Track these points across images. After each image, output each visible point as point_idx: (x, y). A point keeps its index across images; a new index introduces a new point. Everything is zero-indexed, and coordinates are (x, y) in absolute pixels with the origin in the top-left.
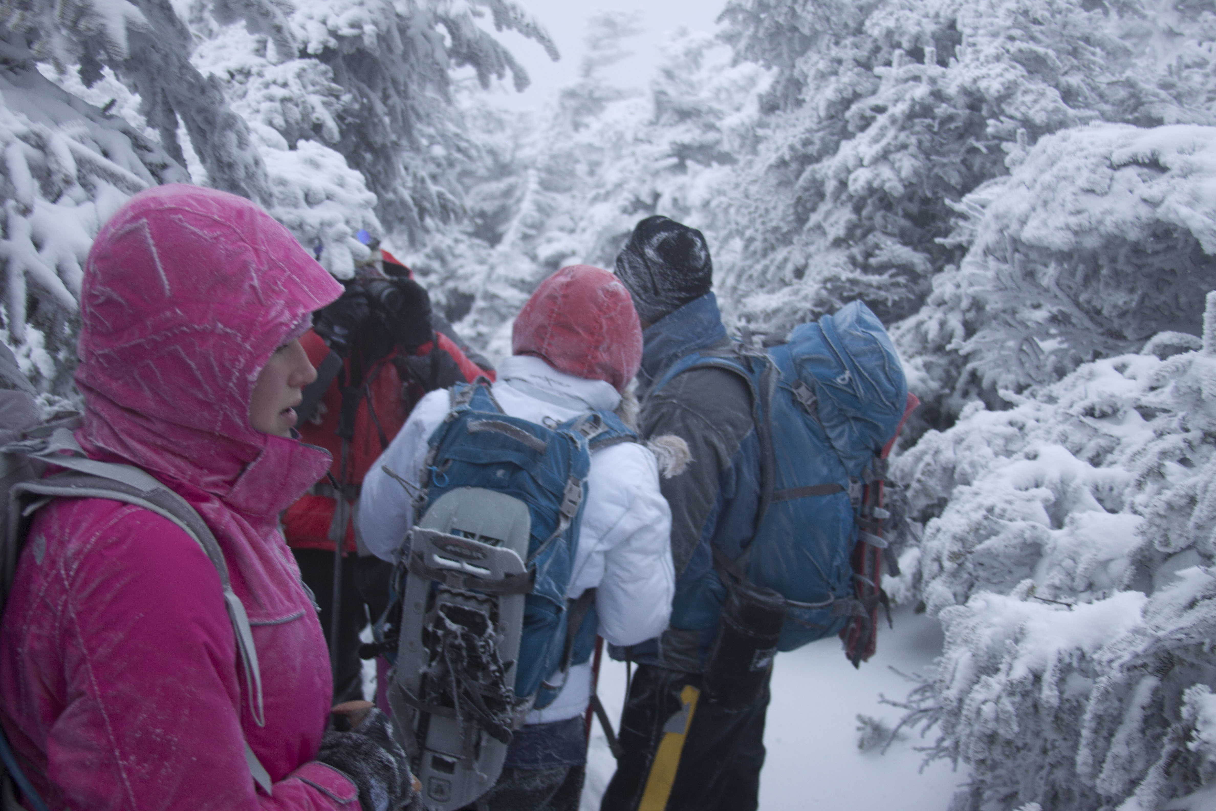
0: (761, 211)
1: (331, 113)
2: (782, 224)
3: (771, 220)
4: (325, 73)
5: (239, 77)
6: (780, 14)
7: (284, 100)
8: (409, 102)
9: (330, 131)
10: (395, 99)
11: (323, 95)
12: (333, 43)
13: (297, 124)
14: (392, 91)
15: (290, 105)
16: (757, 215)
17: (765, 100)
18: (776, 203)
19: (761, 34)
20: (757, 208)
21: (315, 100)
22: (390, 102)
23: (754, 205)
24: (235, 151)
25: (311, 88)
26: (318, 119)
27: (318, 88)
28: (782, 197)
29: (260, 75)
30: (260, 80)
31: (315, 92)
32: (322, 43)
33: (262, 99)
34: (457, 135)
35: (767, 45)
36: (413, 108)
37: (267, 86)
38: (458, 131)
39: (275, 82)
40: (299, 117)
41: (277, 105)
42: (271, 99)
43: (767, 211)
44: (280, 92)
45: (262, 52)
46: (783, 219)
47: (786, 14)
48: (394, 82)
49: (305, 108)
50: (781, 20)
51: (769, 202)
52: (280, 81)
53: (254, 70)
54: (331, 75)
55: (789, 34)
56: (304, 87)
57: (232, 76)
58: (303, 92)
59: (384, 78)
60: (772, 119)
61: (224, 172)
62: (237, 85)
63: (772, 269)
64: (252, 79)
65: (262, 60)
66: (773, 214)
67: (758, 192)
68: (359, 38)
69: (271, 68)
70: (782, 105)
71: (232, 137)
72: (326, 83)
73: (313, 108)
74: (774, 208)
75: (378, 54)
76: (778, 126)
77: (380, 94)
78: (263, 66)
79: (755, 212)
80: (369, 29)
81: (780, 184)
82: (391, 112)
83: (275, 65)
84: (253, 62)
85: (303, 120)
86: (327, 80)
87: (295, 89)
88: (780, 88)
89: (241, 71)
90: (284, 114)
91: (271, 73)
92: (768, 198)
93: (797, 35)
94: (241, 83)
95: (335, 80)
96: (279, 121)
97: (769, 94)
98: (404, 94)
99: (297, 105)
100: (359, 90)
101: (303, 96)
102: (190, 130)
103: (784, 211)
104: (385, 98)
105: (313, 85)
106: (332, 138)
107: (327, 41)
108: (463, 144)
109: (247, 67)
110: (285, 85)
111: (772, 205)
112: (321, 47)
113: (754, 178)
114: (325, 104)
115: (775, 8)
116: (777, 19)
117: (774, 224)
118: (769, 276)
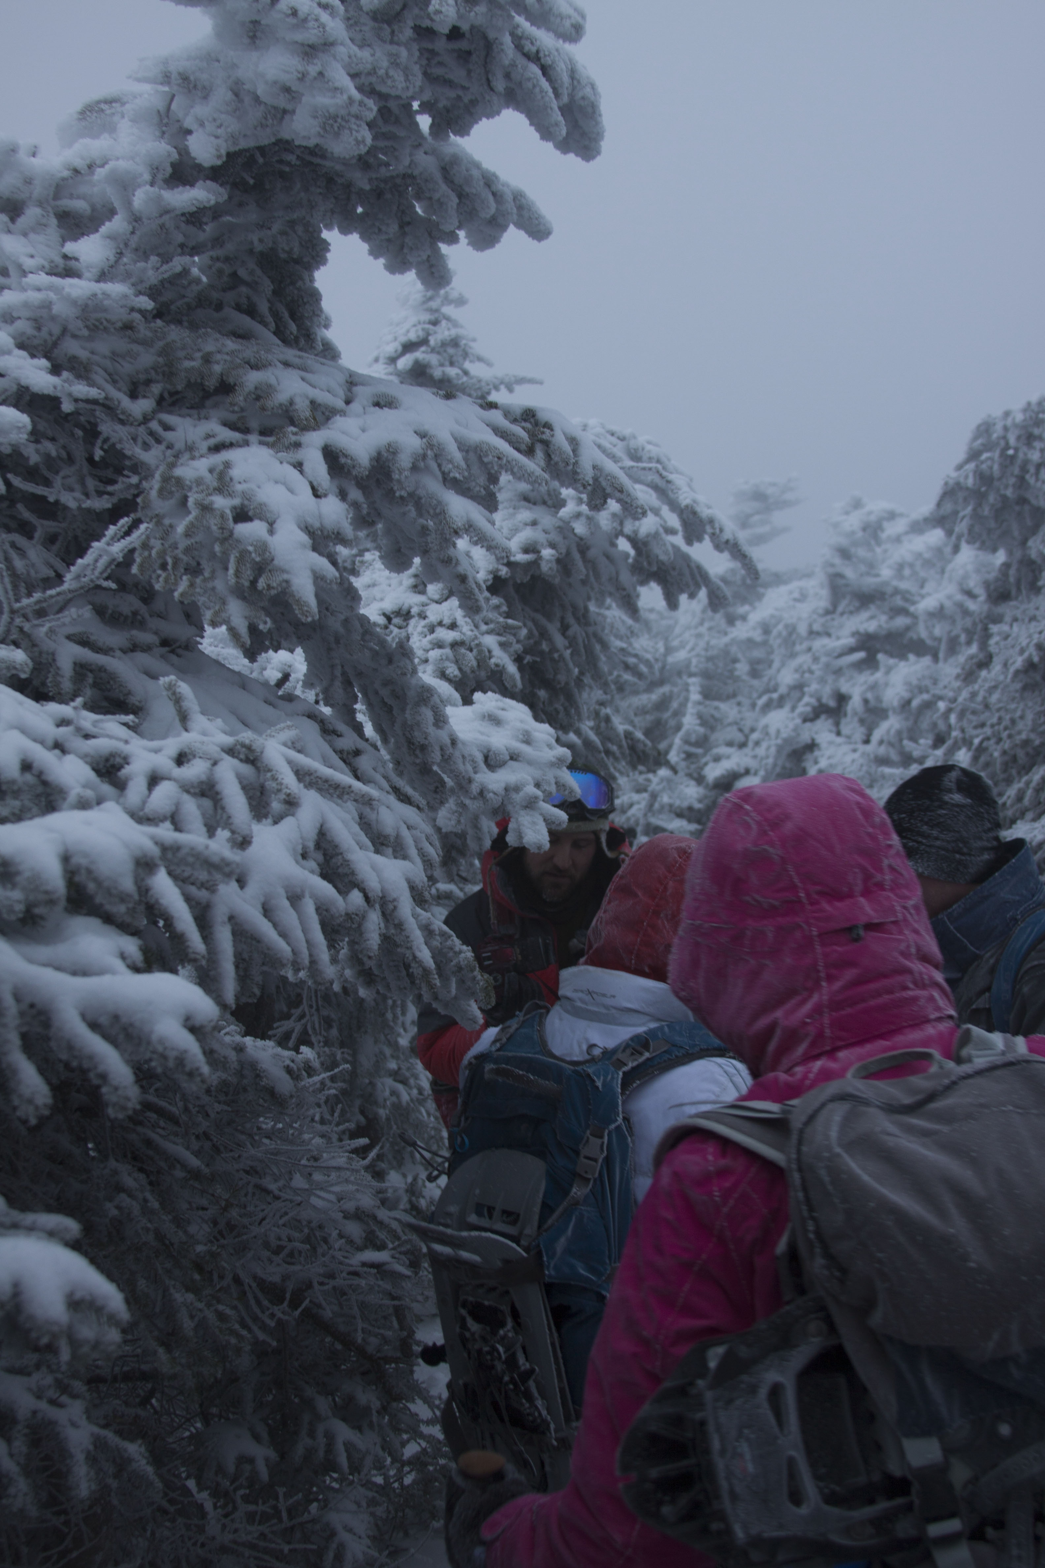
0: (1006, 722)
1: (510, 656)
2: (1033, 736)
3: (1019, 733)
4: (497, 607)
5: (396, 621)
6: (1006, 487)
7: (454, 645)
8: (591, 630)
9: (512, 677)
10: (575, 629)
11: (499, 634)
12: (504, 571)
13: (473, 672)
14: (571, 620)
15: (463, 650)
16: (1002, 727)
17: (992, 587)
18: (1023, 711)
19: (986, 511)
20: (1000, 719)
21: (490, 641)
22: (570, 632)
23: (997, 715)
24: (431, 730)
25: (484, 628)
26: (497, 665)
27: (492, 626)
28: (1030, 704)
29: (422, 616)
30: (423, 623)
31: (489, 632)
32: (491, 572)
33: (429, 646)
34: (622, 650)
35: (992, 524)
36: (595, 635)
37: (432, 629)
38: (624, 645)
39: (440, 624)
40: (474, 663)
41: (448, 651)
42: (439, 645)
43: (1013, 722)
44: (449, 636)
45: (421, 588)
46: (1033, 730)
47: (1014, 485)
48: (575, 608)
49: (480, 652)
50: (1009, 493)
51: (1015, 710)
52: (447, 621)
53: (414, 611)
54: (505, 608)
55: (1017, 508)
56: (476, 626)
57: (389, 619)
58: (476, 632)
59: (563, 607)
60: (1008, 610)
61: (416, 756)
62: (396, 631)
63: (1029, 793)
64: (412, 622)
65: (421, 598)
66: (1020, 725)
67: (999, 701)
68: (536, 563)
69: (434, 606)
70: (1014, 592)
71: (427, 714)
72: (501, 620)
73: (490, 651)
74: (1022, 717)
75: (557, 581)
76: (1015, 620)
77: (558, 625)
78: (424, 605)
79: (999, 724)
80: (547, 553)
81: (1025, 688)
82: (572, 643)
83: (438, 602)
84: (414, 600)
85: (479, 666)
86: (500, 614)
87: (466, 629)
88: (1012, 572)
89: (398, 613)
90: (457, 662)
91: (435, 613)
92: (1013, 706)
93: (1026, 508)
94: (400, 628)
95: (508, 615)
96: (452, 670)
97: (997, 580)
98: (583, 618)
99: (471, 650)
100: (534, 621)
101: (476, 638)
102: (370, 705)
103: (1034, 720)
104: (564, 629)
105: (486, 624)
106: (515, 686)
107: (498, 570)
108: (632, 660)
109: (405, 607)
110: (453, 626)
111: (1018, 713)
112: (491, 577)
113: (993, 684)
114: (502, 645)
115: (1000, 479)
116: (1002, 492)
117: (1024, 736)
118: (1026, 801)
